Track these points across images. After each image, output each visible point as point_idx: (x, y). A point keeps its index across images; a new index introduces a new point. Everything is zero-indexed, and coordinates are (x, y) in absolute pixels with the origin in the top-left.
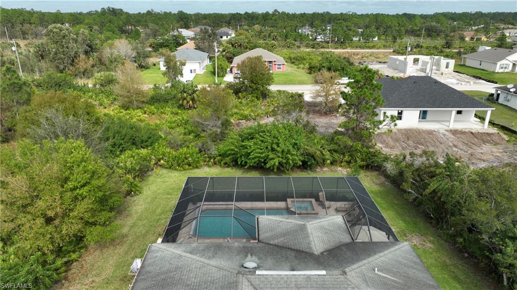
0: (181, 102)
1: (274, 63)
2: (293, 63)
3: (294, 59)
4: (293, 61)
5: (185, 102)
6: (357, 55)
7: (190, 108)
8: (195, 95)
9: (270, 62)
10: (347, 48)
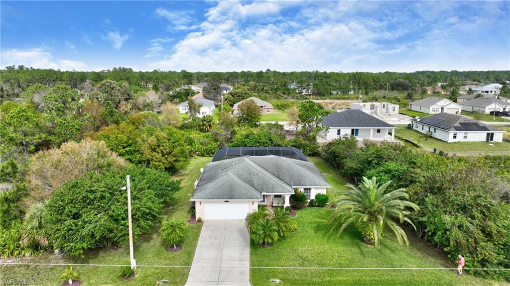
0: (202, 127)
1: (264, 107)
2: (280, 109)
3: (281, 106)
4: (280, 107)
5: (205, 127)
6: (332, 103)
7: (208, 131)
8: (211, 123)
9: (262, 107)
10: (326, 99)
